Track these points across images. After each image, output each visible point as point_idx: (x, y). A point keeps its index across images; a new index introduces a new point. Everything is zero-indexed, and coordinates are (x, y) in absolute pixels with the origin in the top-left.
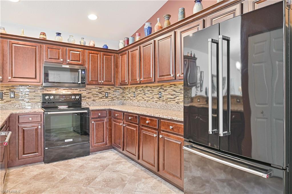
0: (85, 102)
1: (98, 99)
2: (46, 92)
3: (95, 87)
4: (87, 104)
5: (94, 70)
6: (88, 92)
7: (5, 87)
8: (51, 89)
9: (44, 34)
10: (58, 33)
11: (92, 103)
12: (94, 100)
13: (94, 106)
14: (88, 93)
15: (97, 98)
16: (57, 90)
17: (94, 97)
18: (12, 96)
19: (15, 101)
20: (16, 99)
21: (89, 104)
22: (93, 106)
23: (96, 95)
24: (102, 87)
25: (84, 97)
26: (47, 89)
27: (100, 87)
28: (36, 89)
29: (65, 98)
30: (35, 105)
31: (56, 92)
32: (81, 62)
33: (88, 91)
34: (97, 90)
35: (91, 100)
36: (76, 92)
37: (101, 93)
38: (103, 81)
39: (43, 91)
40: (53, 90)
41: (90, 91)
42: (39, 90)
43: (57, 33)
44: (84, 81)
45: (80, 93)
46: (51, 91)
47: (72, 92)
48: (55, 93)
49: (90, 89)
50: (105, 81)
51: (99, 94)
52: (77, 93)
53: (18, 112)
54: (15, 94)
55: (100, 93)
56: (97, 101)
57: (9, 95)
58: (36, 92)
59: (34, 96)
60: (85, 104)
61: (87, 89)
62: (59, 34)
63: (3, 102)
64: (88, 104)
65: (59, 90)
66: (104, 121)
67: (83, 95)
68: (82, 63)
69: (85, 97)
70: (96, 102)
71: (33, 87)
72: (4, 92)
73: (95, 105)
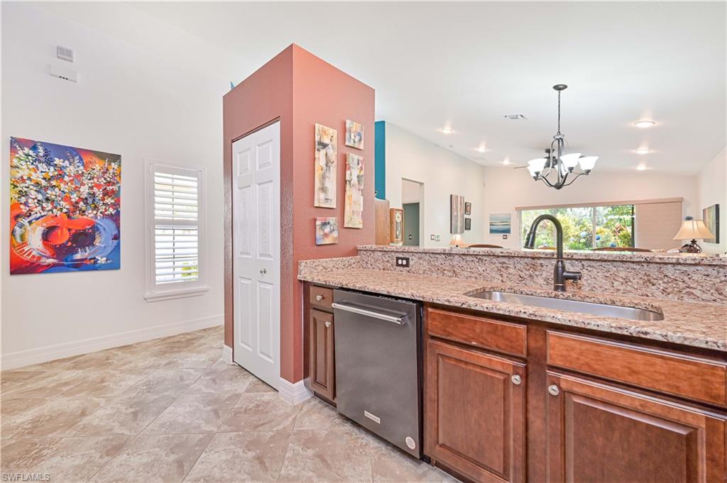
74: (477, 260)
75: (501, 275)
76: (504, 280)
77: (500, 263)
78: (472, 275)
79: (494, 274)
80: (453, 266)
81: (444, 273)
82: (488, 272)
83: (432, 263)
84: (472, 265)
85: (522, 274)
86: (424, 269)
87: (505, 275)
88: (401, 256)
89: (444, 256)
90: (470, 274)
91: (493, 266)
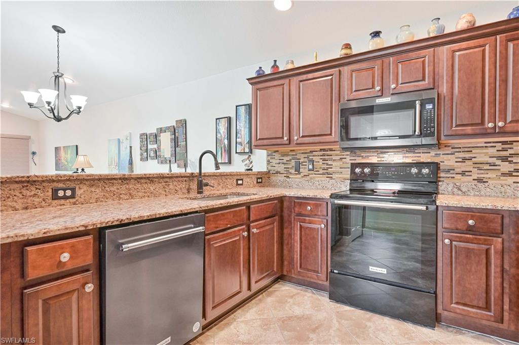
0: (451, 185)
1: (495, 176)
2: (359, 160)
3: (485, 143)
4: (455, 190)
5: (468, 95)
6: (460, 158)
7: (302, 153)
8: (368, 155)
9: (348, 46)
10: (373, 33)
11: (473, 188)
12: (480, 180)
13: (481, 196)
14: (460, 160)
15: (492, 175)
16: (381, 156)
17: (482, 171)
18: (311, 167)
19: (315, 176)
20: (316, 173)
21: (464, 189)
22: (474, 195)
23: (488, 167)
24: (511, 143)
25: (448, 171)
26: (362, 155)
27: (504, 143)
28: (343, 155)
29: (394, 171)
30: (341, 184)
31: (379, 159)
32: (427, 82)
33: (462, 155)
34: (492, 151)
35: (470, 178)
36: (425, 158)
37: (509, 159)
38: (505, 121)
39: (355, 158)
40: (373, 156)
41: (467, 155)
42: (349, 156)
43: (371, 34)
44: (432, 129)
45: (436, 160)
46: (370, 158)
47: (416, 159)
48: (377, 162)
49: (466, 149)
50: (511, 122)
51: (498, 162)
52: (429, 160)
53: (293, 193)
54: (315, 163)
55: (504, 159)
56: (490, 182)
57: (307, 167)
58: (343, 160)
59: (340, 168)
60: (450, 189)
61: (457, 150)
62: (376, 34)
63: (300, 177)
64: (459, 189)
65: (386, 156)
66: (491, 245)
67: (446, 165)
68: (429, 83)
69: (452, 172)
70: (487, 184)
71: (339, 152)
72: (301, 161)
73: (482, 193)
74: (149, 181)
75: (165, 191)
76: (167, 194)
77: (164, 182)
78: (146, 195)
79: (161, 191)
80: (129, 189)
81: (120, 198)
82: (157, 190)
83: (107, 189)
84: (145, 186)
85: (177, 188)
86: (97, 196)
87: (167, 190)
88: (61, 185)
89: (120, 181)
90: (144, 194)
91: (160, 185)
